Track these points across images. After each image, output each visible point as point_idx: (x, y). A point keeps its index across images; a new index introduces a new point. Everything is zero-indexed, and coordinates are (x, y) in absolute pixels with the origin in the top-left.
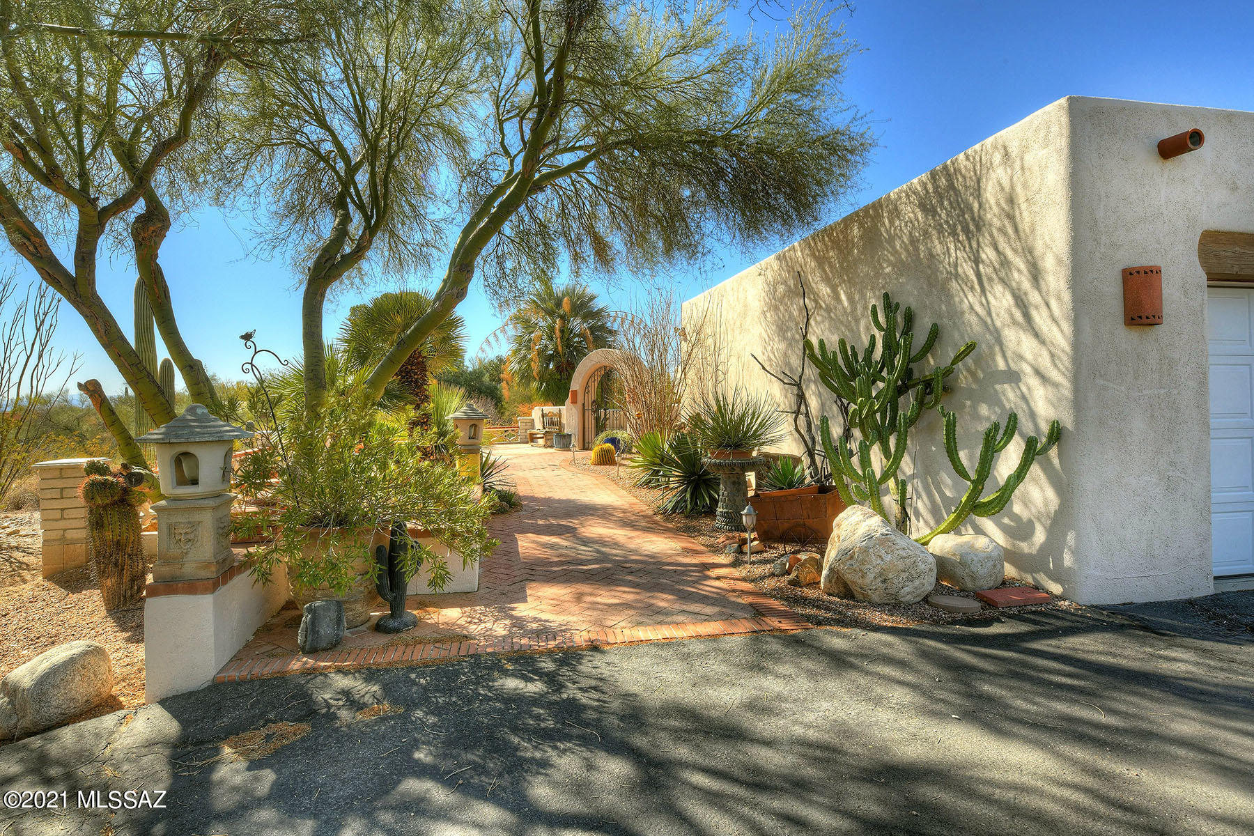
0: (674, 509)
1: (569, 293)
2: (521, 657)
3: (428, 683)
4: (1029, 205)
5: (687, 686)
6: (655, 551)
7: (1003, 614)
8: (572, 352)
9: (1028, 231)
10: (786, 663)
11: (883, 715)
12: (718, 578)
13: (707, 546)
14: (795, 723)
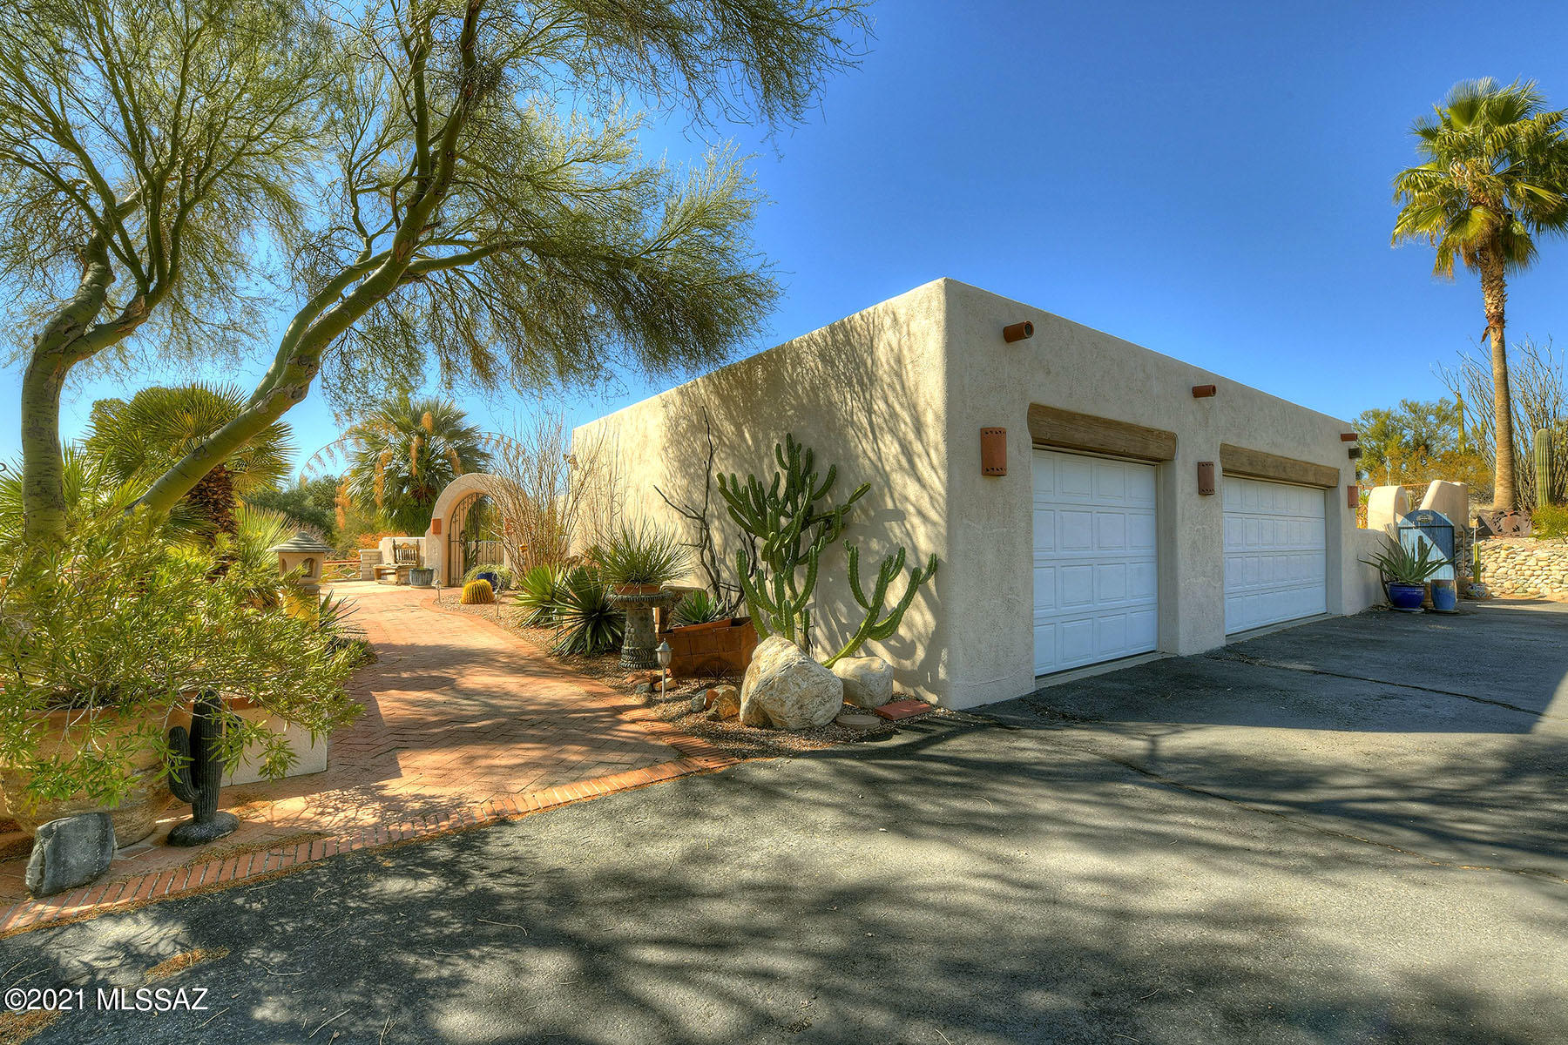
0: (571, 652)
1: (432, 407)
2: (405, 849)
3: (266, 907)
4: (914, 366)
5: (620, 848)
6: (556, 697)
7: (898, 726)
8: (434, 476)
9: (912, 388)
10: (720, 803)
11: (820, 842)
12: (633, 721)
13: (615, 687)
14: (741, 867)
